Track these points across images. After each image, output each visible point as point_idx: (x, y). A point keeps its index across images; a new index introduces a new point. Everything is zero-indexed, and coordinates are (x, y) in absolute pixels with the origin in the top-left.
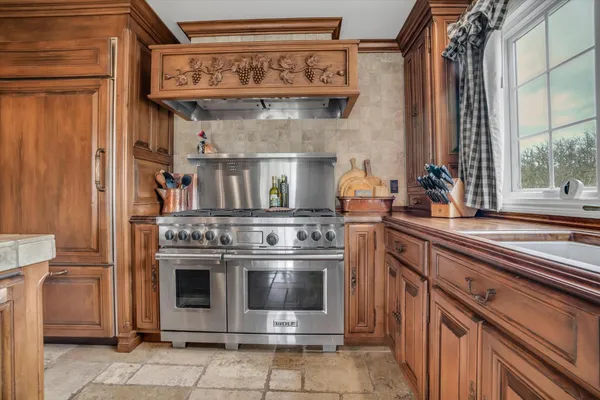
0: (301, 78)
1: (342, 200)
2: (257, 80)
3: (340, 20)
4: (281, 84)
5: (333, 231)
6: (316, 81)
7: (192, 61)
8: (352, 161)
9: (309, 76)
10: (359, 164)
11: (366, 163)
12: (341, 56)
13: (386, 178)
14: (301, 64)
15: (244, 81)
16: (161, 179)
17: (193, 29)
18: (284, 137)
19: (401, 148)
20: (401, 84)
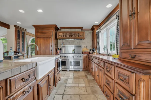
0: (77, 36)
1: (83, 52)
2: (72, 37)
3: (83, 27)
4: (75, 37)
5: (81, 56)
6: (79, 37)
7: (63, 34)
8: (84, 46)
9: (78, 36)
10: (85, 47)
11: (86, 47)
12: (83, 33)
13: (89, 49)
14: (77, 35)
15: (70, 36)
16: (57, 49)
17: (62, 28)
18: (74, 43)
19: (91, 45)
20: (91, 35)
